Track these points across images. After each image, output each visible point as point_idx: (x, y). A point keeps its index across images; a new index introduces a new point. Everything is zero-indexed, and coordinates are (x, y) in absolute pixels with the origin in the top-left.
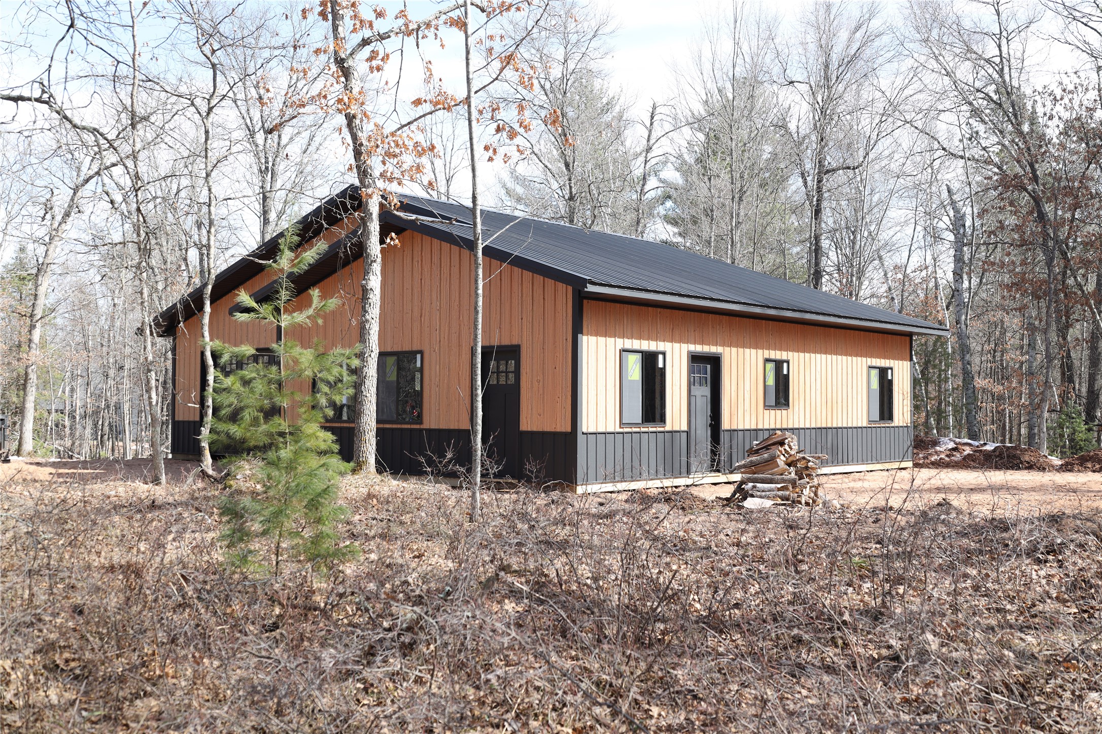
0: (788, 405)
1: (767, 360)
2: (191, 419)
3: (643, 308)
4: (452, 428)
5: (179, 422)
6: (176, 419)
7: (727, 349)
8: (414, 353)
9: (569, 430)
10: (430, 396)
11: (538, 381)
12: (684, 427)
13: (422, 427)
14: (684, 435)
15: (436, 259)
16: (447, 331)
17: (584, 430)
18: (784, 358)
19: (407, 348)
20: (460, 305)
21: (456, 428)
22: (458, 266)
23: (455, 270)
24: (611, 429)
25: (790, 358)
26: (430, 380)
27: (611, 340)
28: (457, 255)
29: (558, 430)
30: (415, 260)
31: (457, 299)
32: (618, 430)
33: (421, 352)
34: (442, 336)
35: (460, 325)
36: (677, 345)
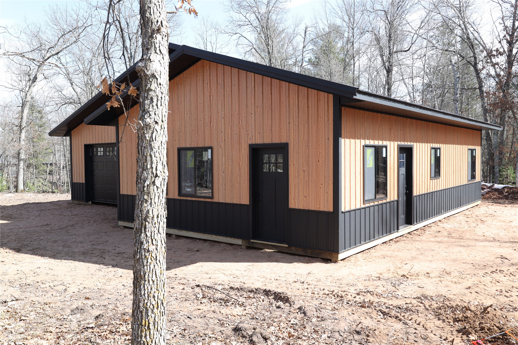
0: (440, 176)
1: (432, 148)
2: (81, 182)
3: (375, 114)
4: (235, 202)
5: (75, 183)
6: (73, 182)
7: (415, 144)
8: (206, 149)
9: (331, 210)
10: (218, 179)
11: (304, 171)
12: (396, 198)
13: (213, 201)
14: (396, 203)
15: (220, 81)
16: (230, 133)
17: (343, 210)
18: (438, 146)
19: (201, 145)
20: (239, 114)
21: (238, 203)
22: (237, 85)
23: (235, 88)
24: (358, 207)
25: (441, 146)
26: (218, 168)
27: (358, 141)
28: (237, 77)
29: (322, 209)
30: (205, 82)
31: (237, 109)
32: (363, 206)
33: (211, 148)
34: (226, 136)
35: (240, 129)
36: (392, 143)
